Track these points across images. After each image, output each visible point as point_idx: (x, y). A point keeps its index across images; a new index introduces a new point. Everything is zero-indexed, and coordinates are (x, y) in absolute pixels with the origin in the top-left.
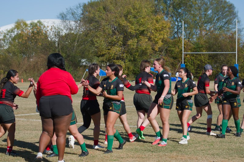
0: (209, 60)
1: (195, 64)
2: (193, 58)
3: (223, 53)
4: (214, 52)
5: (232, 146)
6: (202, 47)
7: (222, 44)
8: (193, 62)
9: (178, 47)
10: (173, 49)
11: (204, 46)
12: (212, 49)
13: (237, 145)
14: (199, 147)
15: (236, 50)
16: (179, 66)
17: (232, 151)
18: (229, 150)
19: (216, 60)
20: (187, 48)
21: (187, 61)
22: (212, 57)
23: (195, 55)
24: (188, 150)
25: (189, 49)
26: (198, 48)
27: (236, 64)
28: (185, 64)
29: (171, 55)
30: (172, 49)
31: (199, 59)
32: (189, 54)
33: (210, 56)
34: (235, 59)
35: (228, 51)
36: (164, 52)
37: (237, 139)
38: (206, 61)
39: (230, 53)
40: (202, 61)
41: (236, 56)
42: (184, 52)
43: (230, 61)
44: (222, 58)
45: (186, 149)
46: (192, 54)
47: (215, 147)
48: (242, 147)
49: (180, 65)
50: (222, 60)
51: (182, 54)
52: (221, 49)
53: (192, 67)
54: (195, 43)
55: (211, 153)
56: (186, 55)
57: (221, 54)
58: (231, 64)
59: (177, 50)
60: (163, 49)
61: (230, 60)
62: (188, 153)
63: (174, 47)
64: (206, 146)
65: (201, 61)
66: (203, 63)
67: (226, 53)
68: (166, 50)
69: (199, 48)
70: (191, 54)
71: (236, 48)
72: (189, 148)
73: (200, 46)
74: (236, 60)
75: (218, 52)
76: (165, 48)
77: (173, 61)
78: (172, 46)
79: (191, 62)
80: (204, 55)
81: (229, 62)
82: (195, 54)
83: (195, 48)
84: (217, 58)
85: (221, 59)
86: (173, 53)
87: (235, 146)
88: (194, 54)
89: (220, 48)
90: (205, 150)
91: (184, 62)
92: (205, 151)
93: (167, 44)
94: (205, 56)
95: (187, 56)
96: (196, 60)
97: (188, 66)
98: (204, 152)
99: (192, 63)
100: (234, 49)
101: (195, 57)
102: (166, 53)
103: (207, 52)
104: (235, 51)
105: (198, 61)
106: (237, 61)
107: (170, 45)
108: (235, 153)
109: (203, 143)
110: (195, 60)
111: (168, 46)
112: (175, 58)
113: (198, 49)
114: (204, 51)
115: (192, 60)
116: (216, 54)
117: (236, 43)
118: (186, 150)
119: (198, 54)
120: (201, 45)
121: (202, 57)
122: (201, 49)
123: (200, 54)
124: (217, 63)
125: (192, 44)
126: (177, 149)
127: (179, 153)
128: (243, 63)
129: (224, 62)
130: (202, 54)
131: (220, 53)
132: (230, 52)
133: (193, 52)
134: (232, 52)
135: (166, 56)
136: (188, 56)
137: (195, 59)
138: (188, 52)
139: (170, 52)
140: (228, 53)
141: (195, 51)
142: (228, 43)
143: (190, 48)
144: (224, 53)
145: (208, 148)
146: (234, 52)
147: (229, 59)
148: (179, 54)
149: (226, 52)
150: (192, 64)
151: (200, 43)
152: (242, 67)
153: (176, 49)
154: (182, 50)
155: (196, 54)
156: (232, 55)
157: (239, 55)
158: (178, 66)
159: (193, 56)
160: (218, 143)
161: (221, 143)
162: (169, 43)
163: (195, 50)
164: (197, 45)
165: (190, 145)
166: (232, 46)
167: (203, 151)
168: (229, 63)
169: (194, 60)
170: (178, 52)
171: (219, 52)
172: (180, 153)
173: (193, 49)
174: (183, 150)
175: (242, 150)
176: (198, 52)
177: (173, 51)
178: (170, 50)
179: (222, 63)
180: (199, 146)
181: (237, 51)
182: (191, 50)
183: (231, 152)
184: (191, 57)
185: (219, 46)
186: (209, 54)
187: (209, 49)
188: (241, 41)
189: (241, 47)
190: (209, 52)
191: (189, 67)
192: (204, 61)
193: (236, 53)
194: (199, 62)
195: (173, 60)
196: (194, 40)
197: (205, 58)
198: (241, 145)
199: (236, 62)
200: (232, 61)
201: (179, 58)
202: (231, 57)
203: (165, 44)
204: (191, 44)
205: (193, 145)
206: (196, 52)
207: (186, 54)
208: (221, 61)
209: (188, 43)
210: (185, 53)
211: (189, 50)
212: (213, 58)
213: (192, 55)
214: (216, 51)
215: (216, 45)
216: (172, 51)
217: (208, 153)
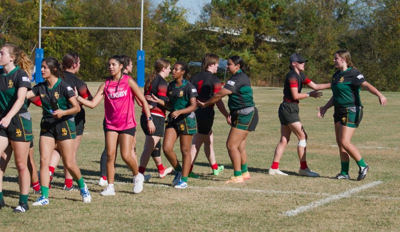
0: (89, 41)
1: (64, 48)
2: (59, 38)
3: (116, 30)
4: (99, 26)
5: (127, 212)
6: (76, 18)
7: (115, 12)
8: (60, 46)
9: (32, 16)
10: (22, 19)
11: (81, 15)
12: (97, 22)
13: (138, 210)
14: (62, 216)
15: (141, 24)
16: (33, 52)
17: (127, 223)
18: (121, 221)
19: (104, 41)
20: (48, 18)
21: (49, 43)
22: (96, 36)
23: (63, 33)
24: (39, 221)
25: (54, 21)
26: (69, 18)
27: (141, 50)
28: (45, 48)
29: (19, 31)
30: (20, 19)
31: (71, 40)
32: (52, 30)
33: (92, 34)
34: (140, 41)
35: (127, 26)
36: (5, 27)
37: (137, 199)
38: (85, 44)
39: (129, 30)
40: (77, 43)
41: (140, 35)
42: (42, 26)
43: (130, 44)
44: (115, 39)
45: (35, 218)
46: (58, 30)
47: (93, 214)
48: (146, 215)
49: (35, 50)
50: (114, 42)
51: (38, 29)
52: (112, 21)
53: (58, 54)
54: (64, 10)
55: (85, 227)
56: (48, 31)
57: (114, 30)
58: (131, 50)
59: (30, 22)
60: (3, 19)
61: (129, 42)
62: (40, 228)
63: (24, 17)
64: (76, 213)
65: (75, 44)
66: (79, 47)
67: (122, 30)
68: (9, 21)
69: (71, 19)
70: (56, 29)
71: (140, 20)
72: (42, 218)
73: (74, 15)
74: (140, 43)
75: (106, 27)
76: (6, 17)
77: (21, 43)
78: (20, 14)
79: (56, 46)
80: (81, 32)
81: (127, 46)
82: (63, 30)
83: (64, 20)
84: (105, 39)
85: (113, 40)
86: (23, 27)
87: (133, 213)
88: (61, 29)
89: (110, 19)
90: (73, 221)
91: (43, 46)
92: (74, 223)
93: (11, 9)
94: (83, 34)
95: (48, 33)
96: (65, 41)
97: (50, 52)
98: (71, 225)
99: (59, 48)
100: (138, 22)
101: (64, 36)
102: (9, 27)
103: (87, 27)
104: (140, 27)
105: (70, 43)
106: (143, 45)
107: (17, 13)
108: (132, 228)
109: (69, 207)
110: (63, 42)
111: (14, 15)
112: (25, 37)
113: (70, 21)
114: (81, 24)
115: (57, 41)
116: (104, 30)
117: (140, 11)
118: (36, 221)
119: (69, 30)
120: (74, 13)
121: (77, 35)
122: (75, 20)
123: (73, 31)
124: (105, 48)
125: (59, 10)
126: (18, 219)
127: (20, 228)
128: (153, 48)
129: (118, 45)
130: (78, 29)
131: (111, 30)
132: (130, 27)
133: (61, 26)
134: (133, 27)
135: (9, 33)
136: (50, 33)
137: (63, 39)
138: (51, 26)
139: (17, 25)
140: (126, 30)
141: (63, 24)
142: (126, 11)
143: (54, 19)
144: (119, 30)
145: (79, 216)
146: (136, 28)
147: (127, 42)
148: (33, 30)
149: (121, 27)
150: (57, 50)
151: (73, 9)
152: (152, 56)
153: (28, 19)
154: (38, 22)
155: (66, 31)
156: (134, 33)
157: (147, 32)
158: (31, 53)
159: (60, 34)
160: (99, 207)
161: (106, 206)
162: (15, 9)
163: (64, 22)
164: (67, 13)
165: (44, 211)
166: (133, 15)
167: (70, 222)
168: (128, 48)
169: (61, 43)
170: (31, 26)
171: (110, 27)
172: (23, 227)
173: (60, 21)
174: (30, 220)
175: (147, 222)
176: (70, 26)
177: (21, 23)
178: (16, 22)
179: (115, 47)
180: (62, 213)
181: (144, 27)
182: (56, 23)
183: (126, 225)
184: (57, 36)
185: (110, 16)
186: (91, 30)
187: (90, 21)
188: (151, 8)
189: (151, 17)
190: (90, 26)
191: (53, 54)
192: (80, 43)
193: (140, 30)
194: (70, 46)
195: (22, 40)
196: (63, 3)
197: (82, 37)
198: (146, 211)
199: (140, 47)
200: (133, 44)
201: (34, 37)
202: (132, 36)
203: (7, 9)
204: (57, 11)
205: (50, 210)
206: (66, 26)
207: (47, 29)
208: (112, 45)
209: (51, 10)
210: (45, 28)
211: (53, 23)
212: (98, 39)
213: (58, 32)
214: (103, 25)
215: (103, 14)
216: (19, 25)
217: (78, 228)
